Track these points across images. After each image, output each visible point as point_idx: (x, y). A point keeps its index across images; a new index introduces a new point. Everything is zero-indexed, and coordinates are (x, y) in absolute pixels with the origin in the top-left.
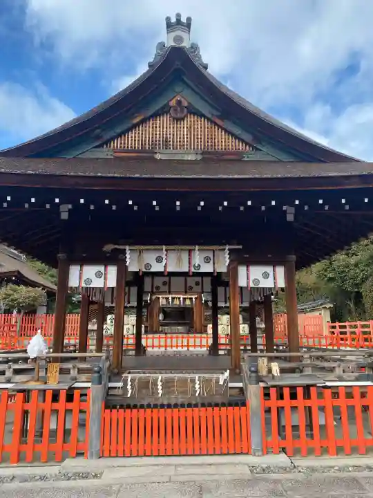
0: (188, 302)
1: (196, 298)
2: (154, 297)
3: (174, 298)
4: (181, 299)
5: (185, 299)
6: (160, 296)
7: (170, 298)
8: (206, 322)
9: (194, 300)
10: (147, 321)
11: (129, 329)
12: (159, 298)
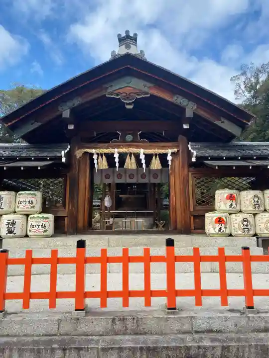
0: (156, 164)
1: (173, 154)
2: (79, 153)
3: (126, 154)
4: (142, 157)
5: (149, 158)
6: (93, 151)
7: (116, 156)
8: (199, 207)
9: (169, 158)
10: (64, 205)
11: (13, 223)
12: (92, 155)
